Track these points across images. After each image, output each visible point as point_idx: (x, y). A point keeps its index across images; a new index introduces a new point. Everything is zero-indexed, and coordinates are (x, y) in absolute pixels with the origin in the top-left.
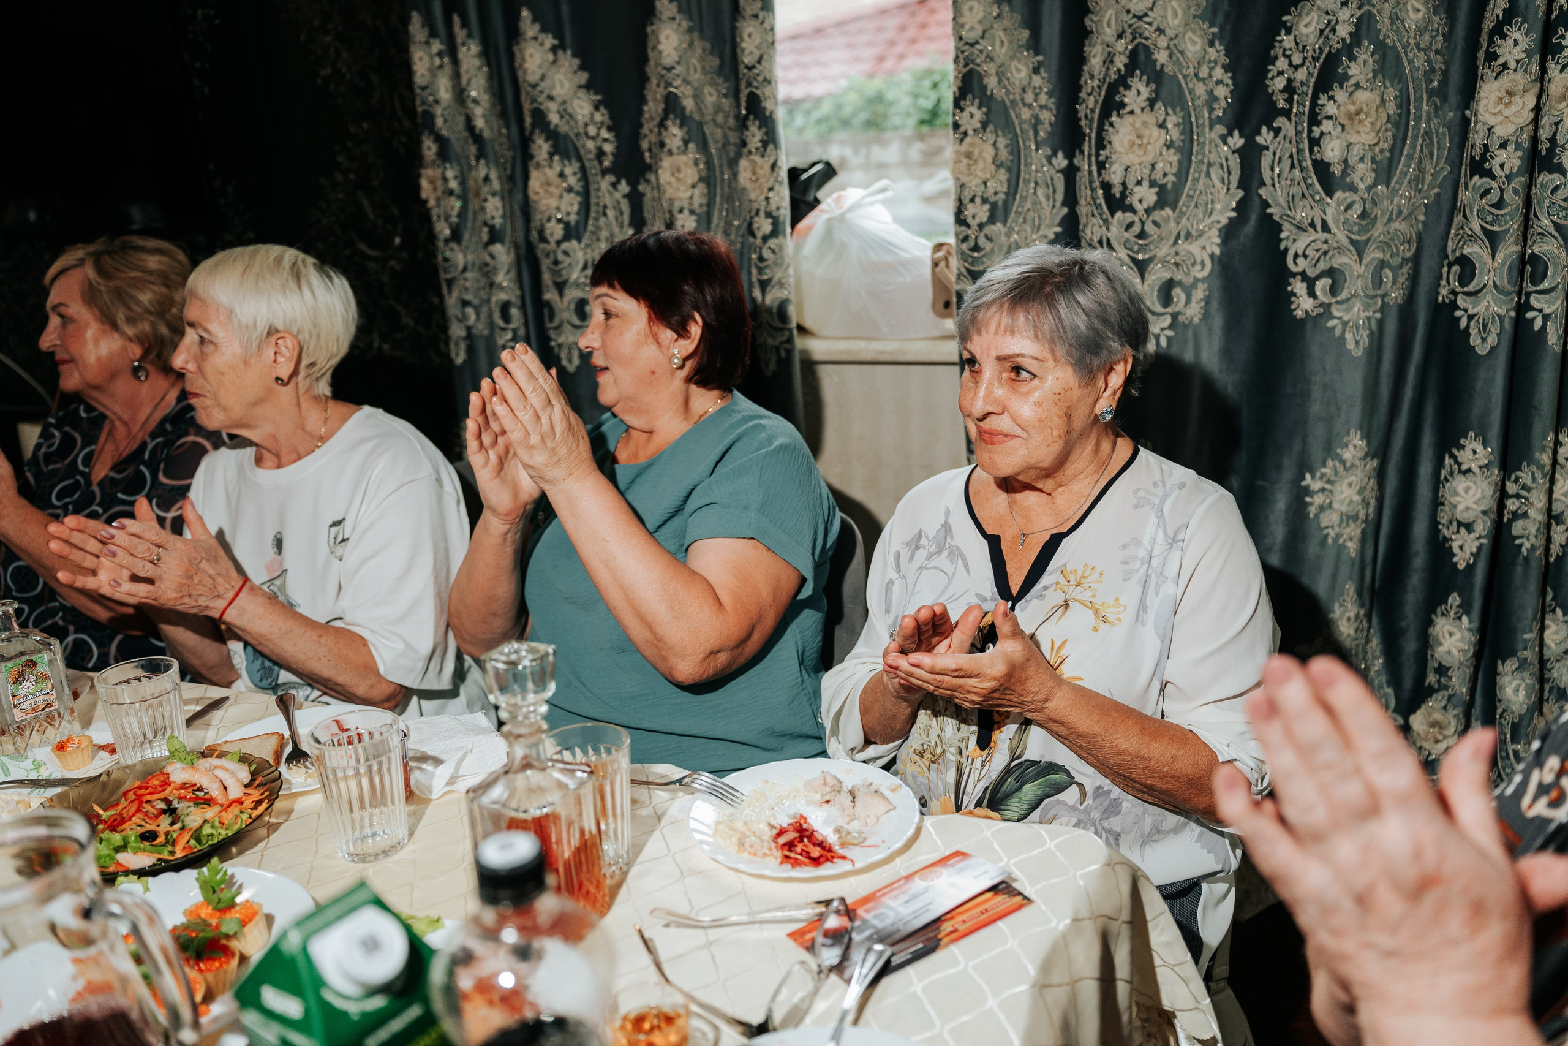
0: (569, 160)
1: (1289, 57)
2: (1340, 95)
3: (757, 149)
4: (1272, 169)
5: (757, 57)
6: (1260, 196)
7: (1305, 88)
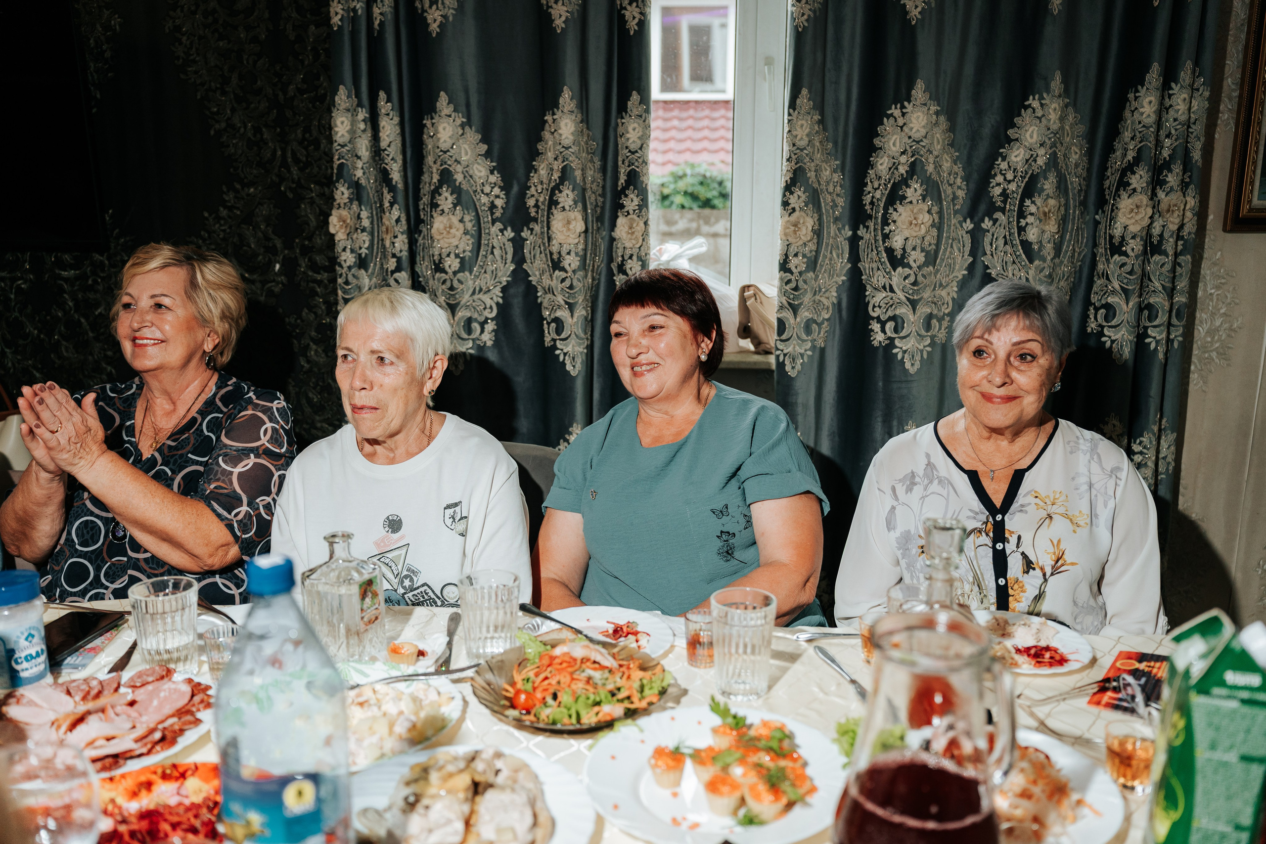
0: (468, 209)
1: (1004, 175)
2: (1039, 201)
3: (634, 211)
4: (991, 244)
5: (639, 146)
6: (983, 262)
7: (1015, 195)
